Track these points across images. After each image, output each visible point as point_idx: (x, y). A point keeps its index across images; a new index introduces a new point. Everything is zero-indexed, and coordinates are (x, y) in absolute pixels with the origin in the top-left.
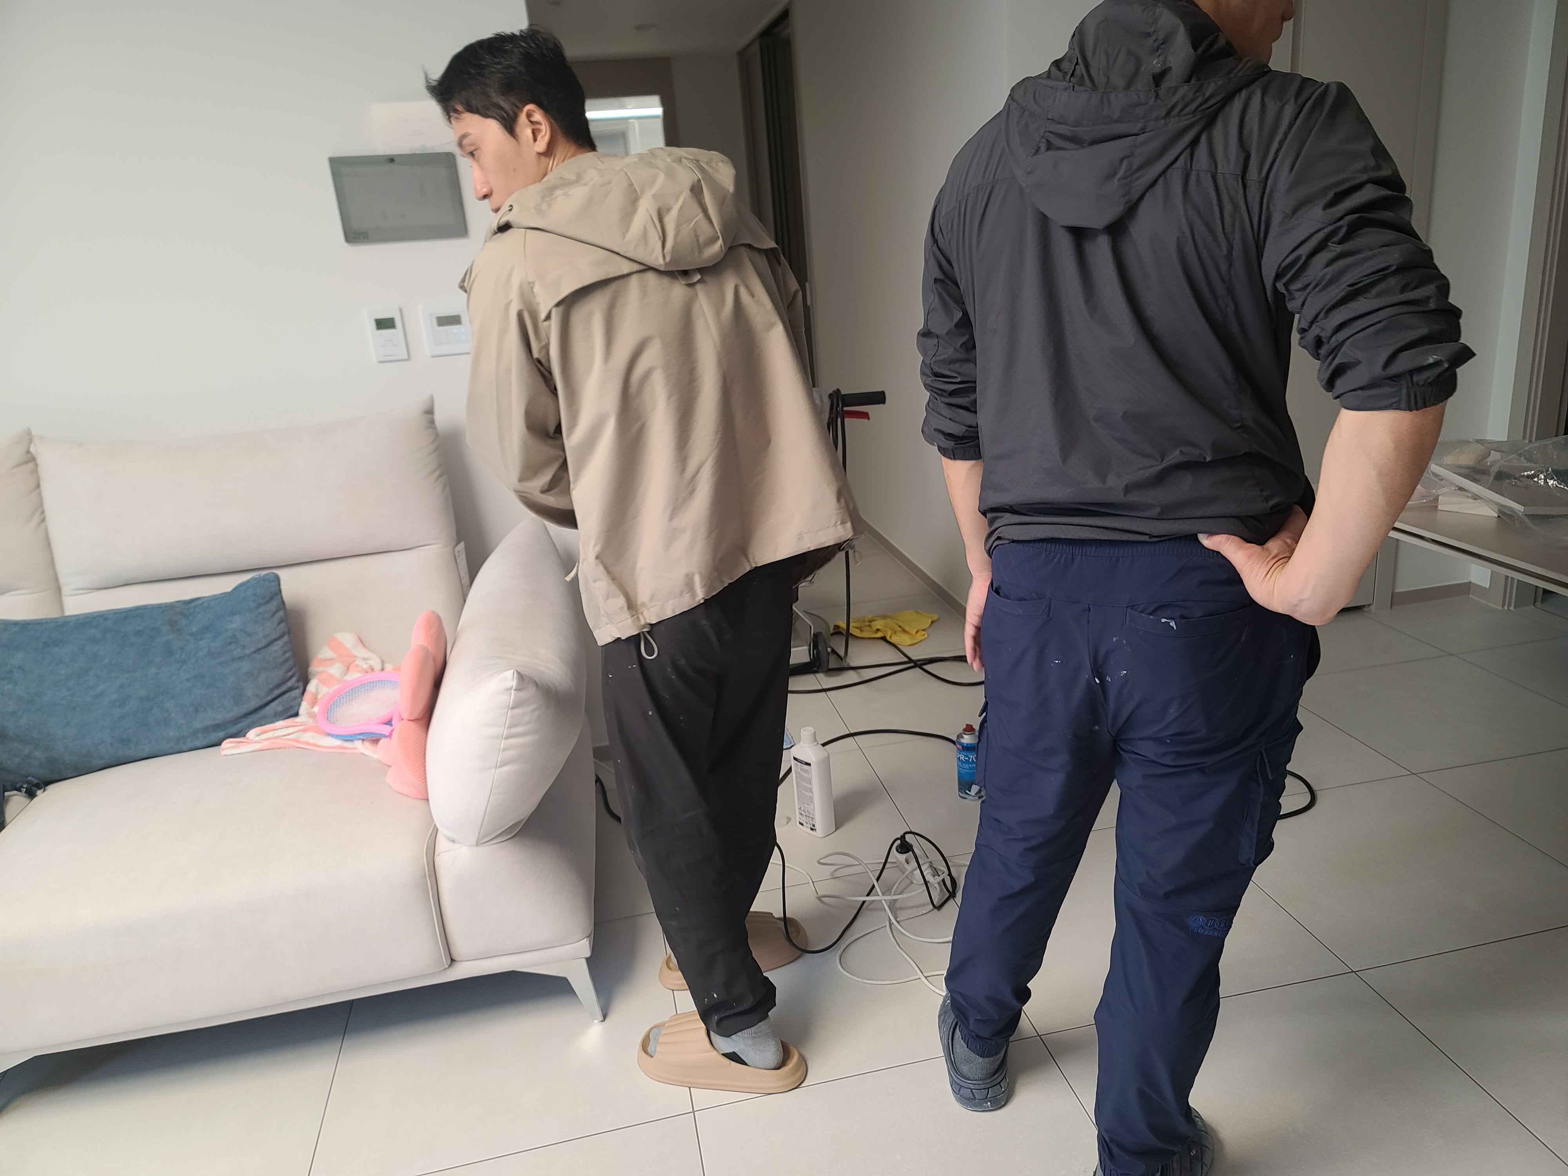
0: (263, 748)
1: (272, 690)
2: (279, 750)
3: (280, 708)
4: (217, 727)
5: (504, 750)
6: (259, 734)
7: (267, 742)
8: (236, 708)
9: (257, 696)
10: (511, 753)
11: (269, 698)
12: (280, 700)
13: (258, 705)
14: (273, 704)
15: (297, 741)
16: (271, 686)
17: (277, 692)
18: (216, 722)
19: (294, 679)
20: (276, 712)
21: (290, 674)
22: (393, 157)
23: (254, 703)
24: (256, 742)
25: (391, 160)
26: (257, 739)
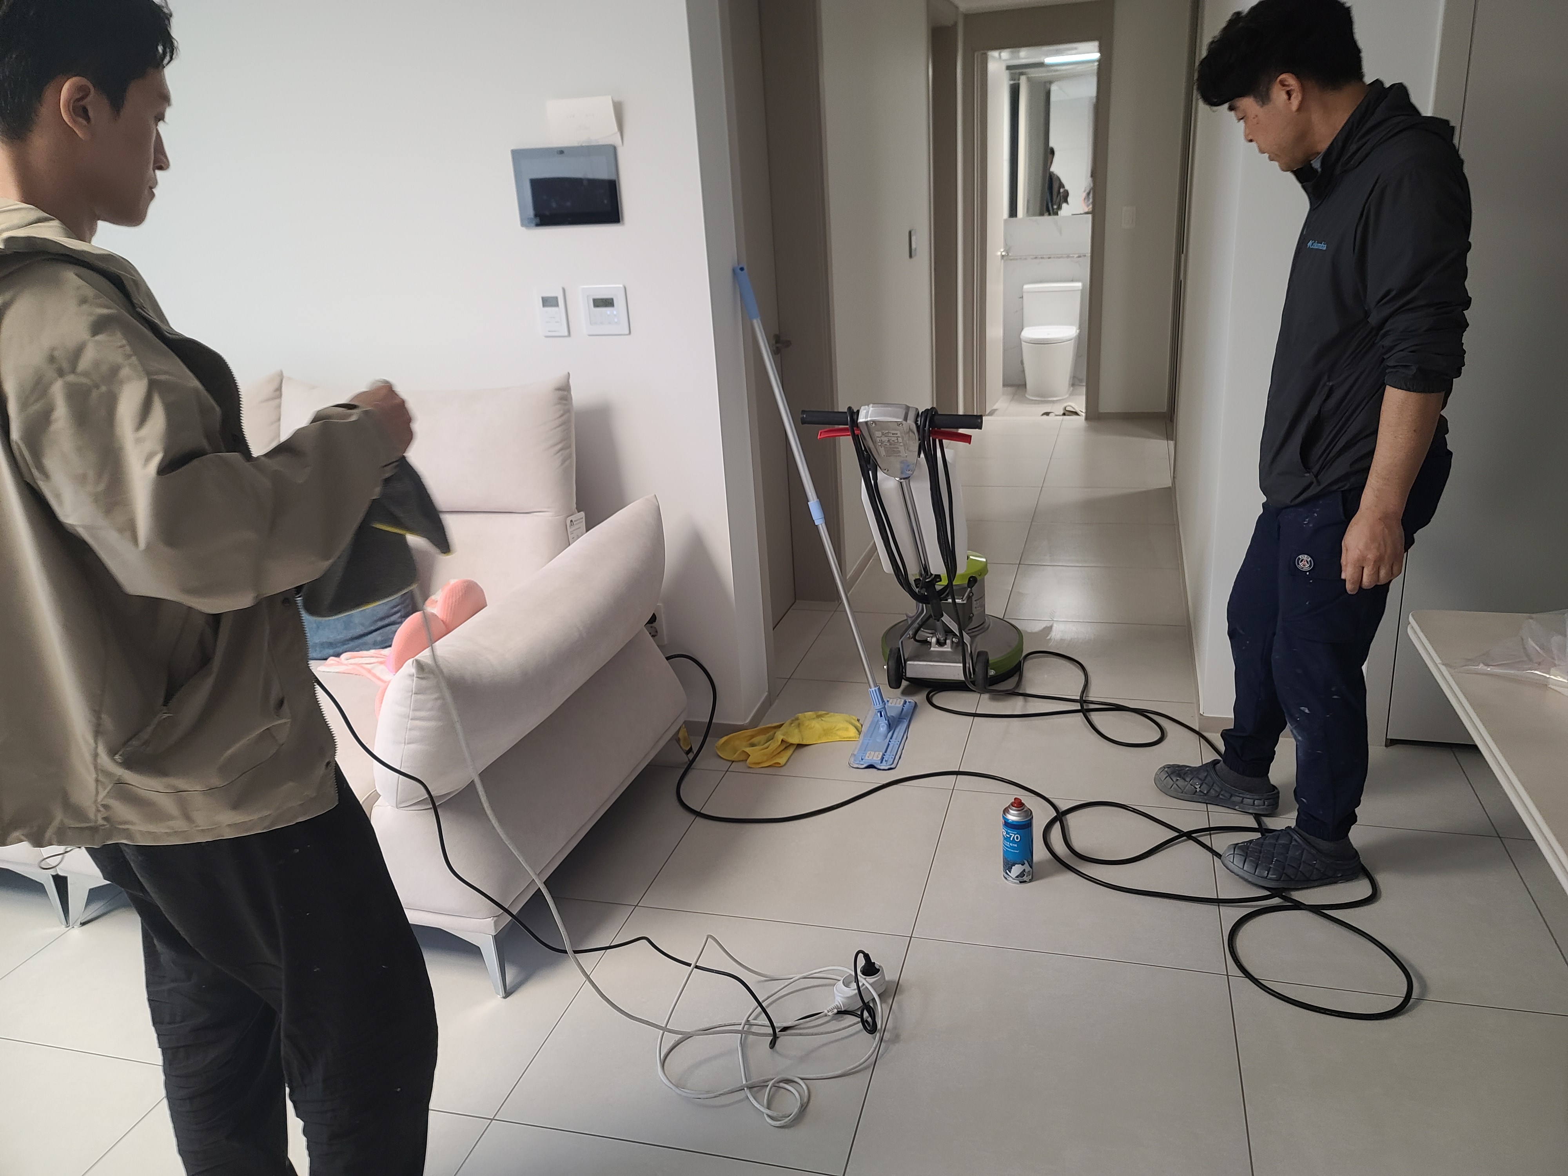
0: (345, 672)
1: (376, 621)
2: (355, 676)
3: (379, 639)
4: (331, 645)
5: (410, 729)
6: (349, 658)
7: (350, 667)
8: (345, 631)
9: (362, 625)
10: (416, 733)
11: (373, 628)
12: (381, 631)
13: (362, 633)
14: (375, 634)
15: (369, 671)
16: (375, 618)
17: (380, 624)
18: (330, 640)
19: (399, 614)
20: (375, 641)
21: (395, 609)
22: (562, 149)
23: (359, 630)
24: (346, 665)
25: (561, 152)
26: (346, 662)
